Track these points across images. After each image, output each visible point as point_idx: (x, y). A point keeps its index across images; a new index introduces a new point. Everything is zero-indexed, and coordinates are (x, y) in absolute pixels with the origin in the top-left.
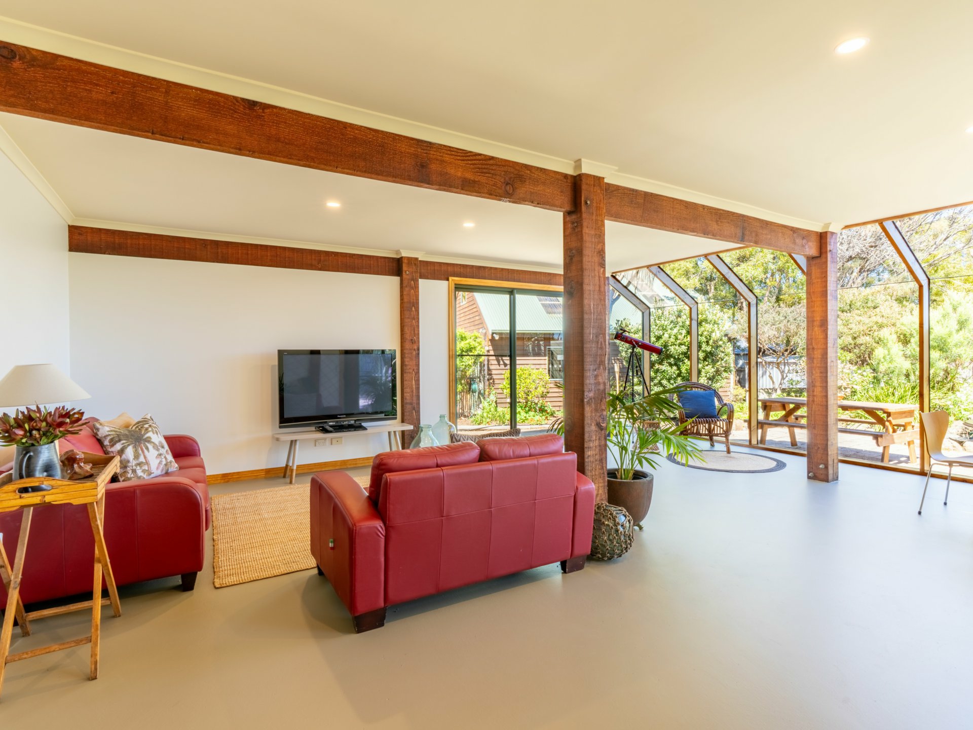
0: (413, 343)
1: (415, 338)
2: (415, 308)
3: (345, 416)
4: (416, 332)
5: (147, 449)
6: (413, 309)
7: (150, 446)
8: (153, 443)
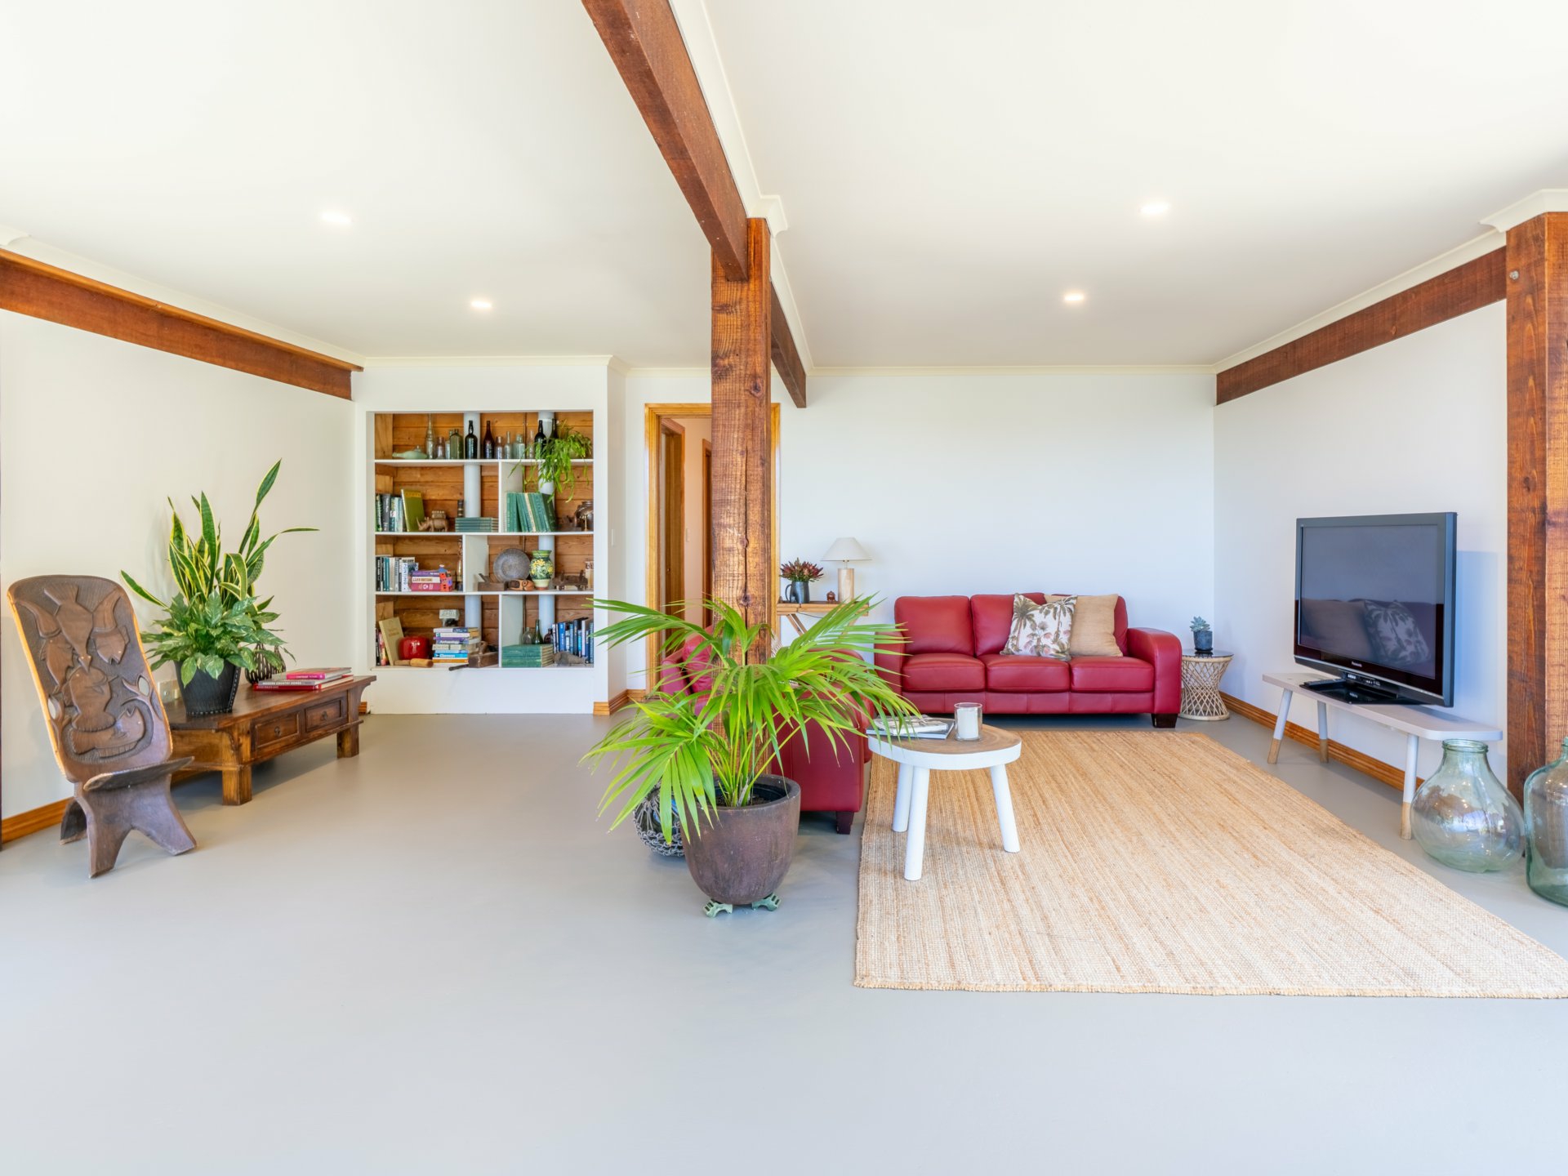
0: (1529, 489)
1: (1534, 472)
2: (1534, 380)
3: (1360, 665)
4: (1538, 454)
5: (1025, 625)
6: (1531, 382)
7: (1028, 623)
8: (1034, 621)
